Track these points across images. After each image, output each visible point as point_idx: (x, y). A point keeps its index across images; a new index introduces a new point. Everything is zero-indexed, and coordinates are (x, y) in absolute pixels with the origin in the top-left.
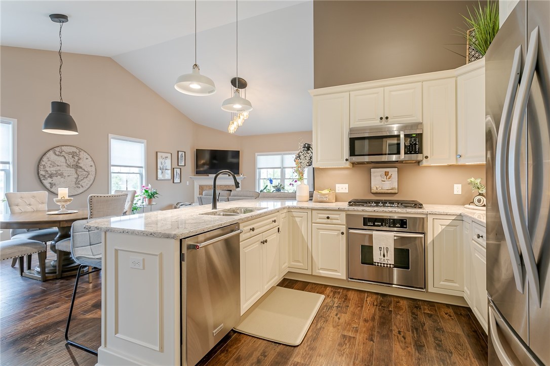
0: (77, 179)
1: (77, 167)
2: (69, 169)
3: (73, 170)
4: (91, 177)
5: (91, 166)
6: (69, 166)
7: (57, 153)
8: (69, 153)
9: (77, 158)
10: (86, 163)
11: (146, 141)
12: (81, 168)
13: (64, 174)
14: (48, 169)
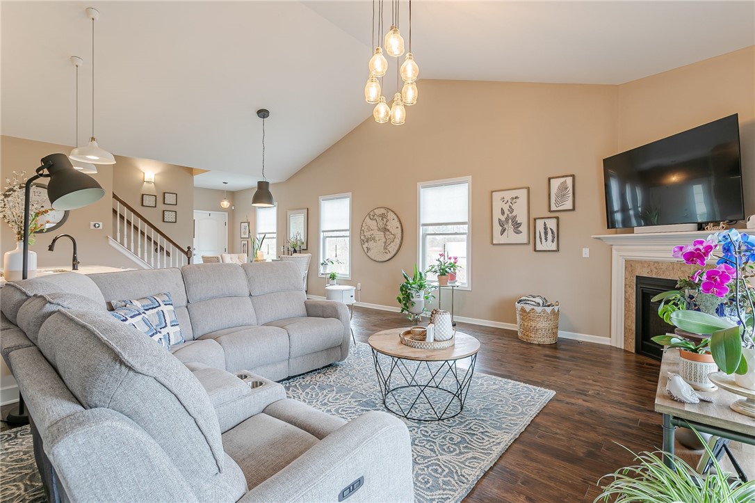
0: (385, 243)
1: (385, 230)
2: (379, 233)
3: (382, 233)
4: (398, 241)
5: (397, 228)
6: (379, 230)
7: (372, 217)
8: (379, 216)
9: (385, 220)
10: (393, 225)
11: (469, 178)
12: (388, 230)
13: (377, 239)
14: (365, 234)
